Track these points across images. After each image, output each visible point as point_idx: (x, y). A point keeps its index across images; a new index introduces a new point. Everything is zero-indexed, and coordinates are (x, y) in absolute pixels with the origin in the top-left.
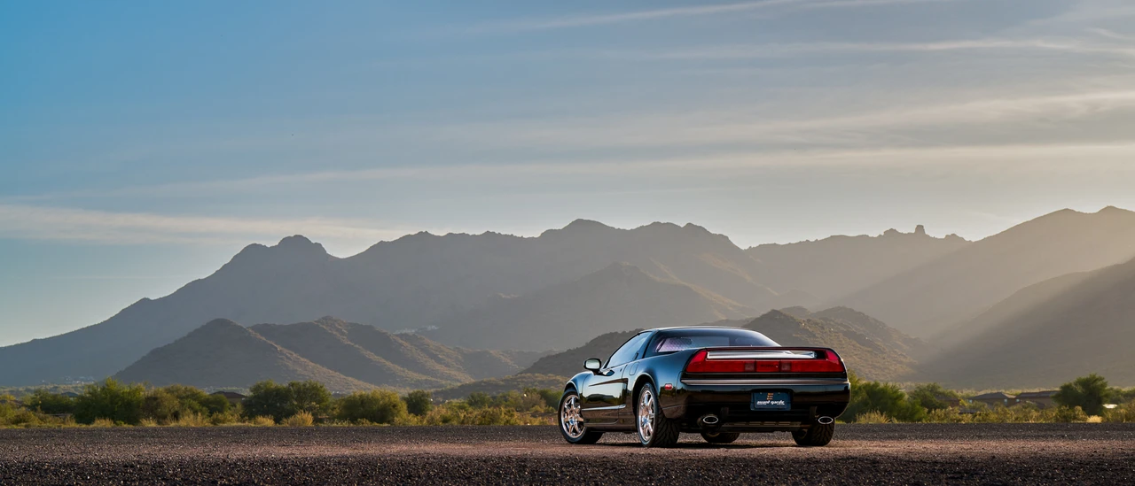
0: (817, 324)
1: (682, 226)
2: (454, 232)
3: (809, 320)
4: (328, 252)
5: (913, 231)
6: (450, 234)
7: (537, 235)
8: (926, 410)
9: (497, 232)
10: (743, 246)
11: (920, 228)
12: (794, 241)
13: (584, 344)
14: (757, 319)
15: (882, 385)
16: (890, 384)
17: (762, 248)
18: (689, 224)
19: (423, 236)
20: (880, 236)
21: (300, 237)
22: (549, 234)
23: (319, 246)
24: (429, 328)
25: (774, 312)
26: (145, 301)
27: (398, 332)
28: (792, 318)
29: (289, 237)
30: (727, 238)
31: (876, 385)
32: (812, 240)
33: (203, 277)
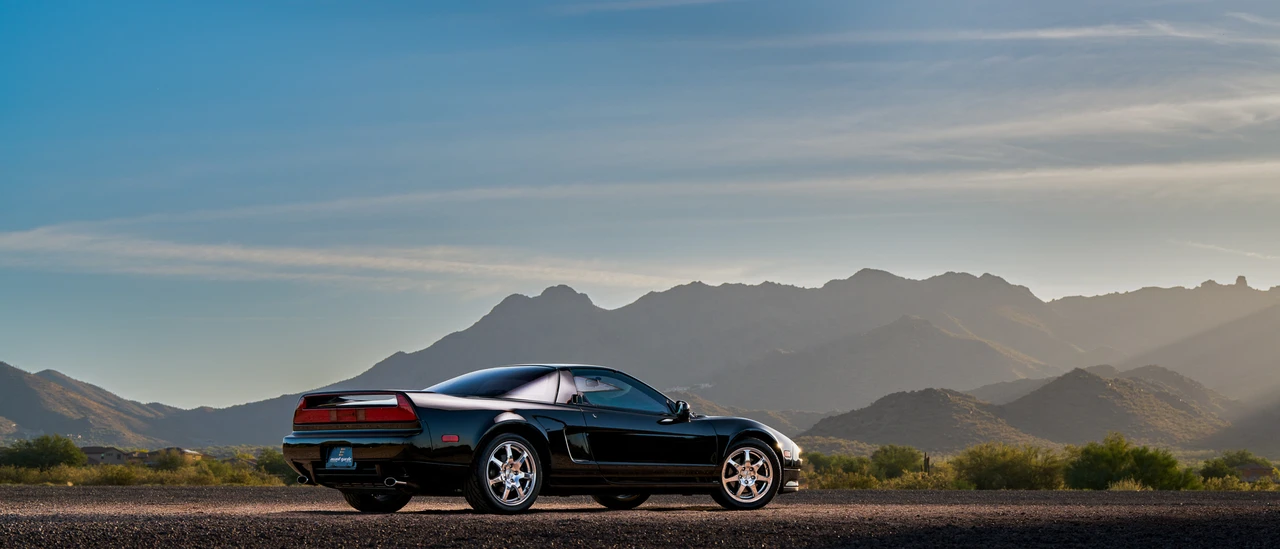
0: (1125, 384)
1: (978, 277)
2: (730, 283)
3: (1116, 380)
4: (594, 303)
5: (1234, 283)
6: (725, 285)
7: (820, 285)
8: (1202, 478)
9: (776, 282)
10: (1046, 299)
11: (1241, 279)
12: (1101, 294)
13: (869, 405)
14: (1059, 378)
15: (1151, 451)
16: (1161, 450)
17: (1066, 299)
18: (986, 275)
19: (697, 286)
20: (1197, 288)
21: (565, 286)
22: (832, 285)
23: (584, 297)
24: (703, 386)
25: (1078, 372)
26: (400, 354)
27: (668, 390)
28: (1098, 378)
29: (552, 287)
30: (1028, 289)
31: (1145, 450)
32: (1122, 292)
33: (461, 329)
